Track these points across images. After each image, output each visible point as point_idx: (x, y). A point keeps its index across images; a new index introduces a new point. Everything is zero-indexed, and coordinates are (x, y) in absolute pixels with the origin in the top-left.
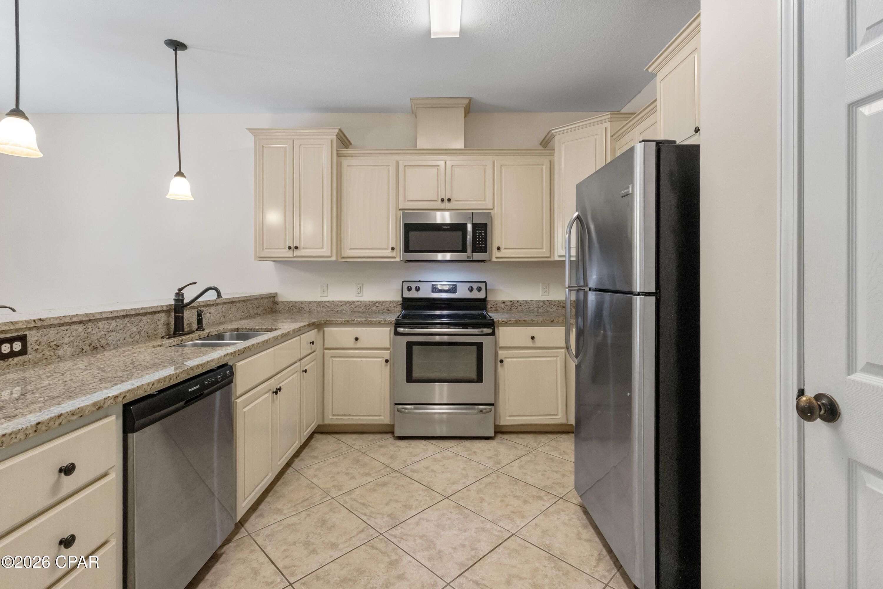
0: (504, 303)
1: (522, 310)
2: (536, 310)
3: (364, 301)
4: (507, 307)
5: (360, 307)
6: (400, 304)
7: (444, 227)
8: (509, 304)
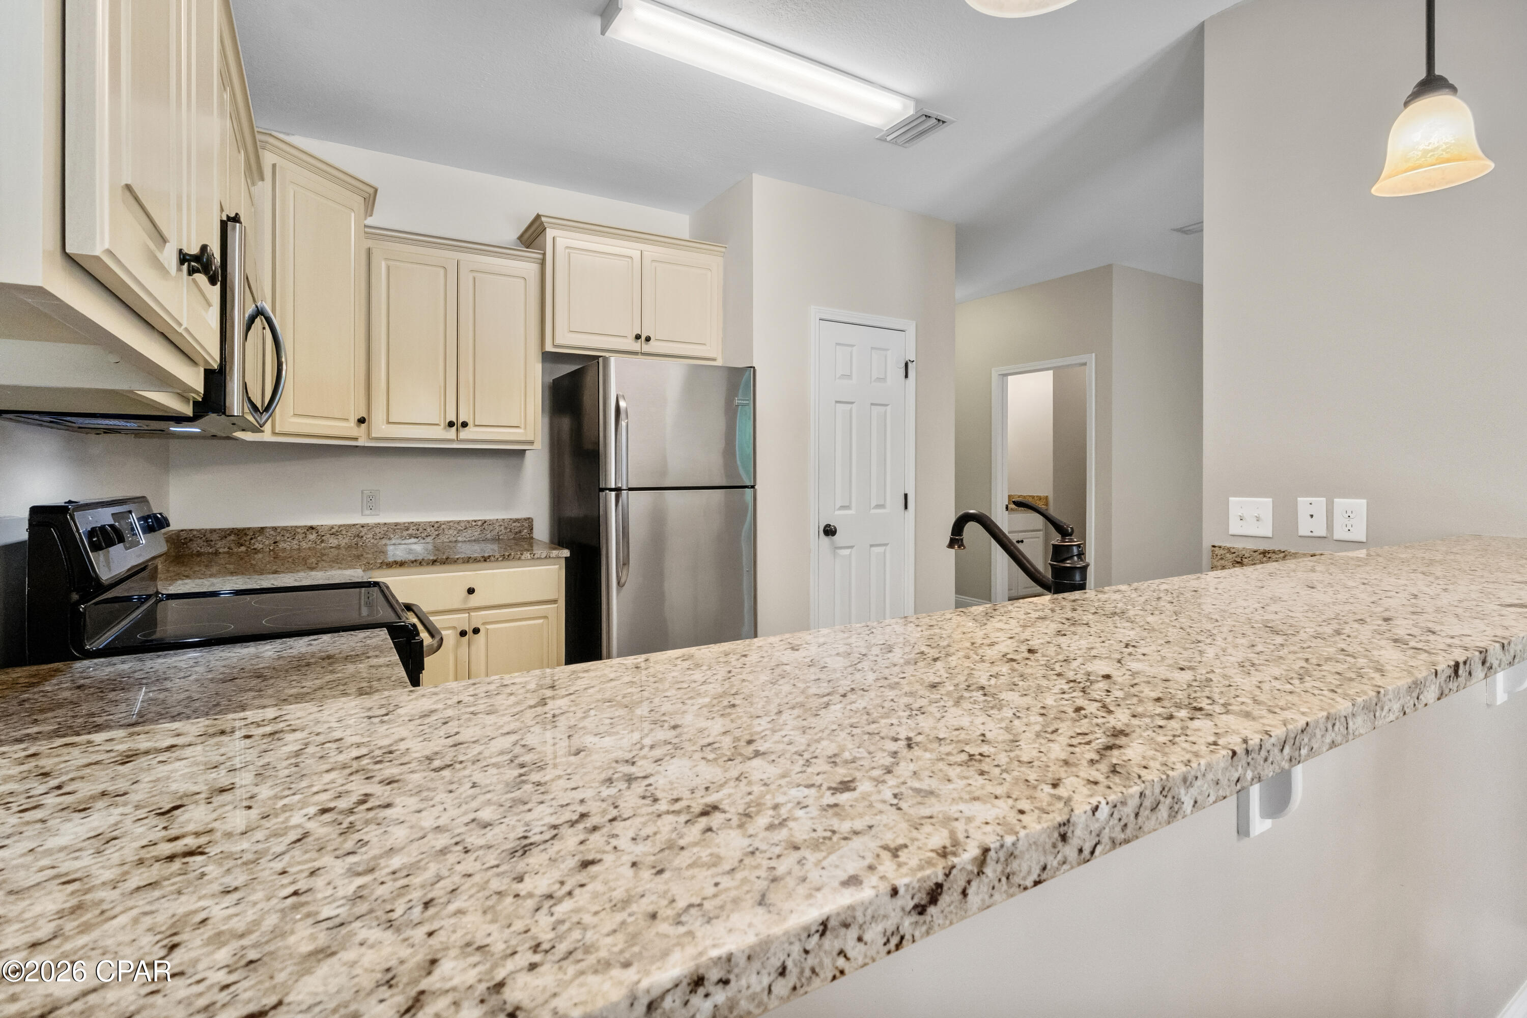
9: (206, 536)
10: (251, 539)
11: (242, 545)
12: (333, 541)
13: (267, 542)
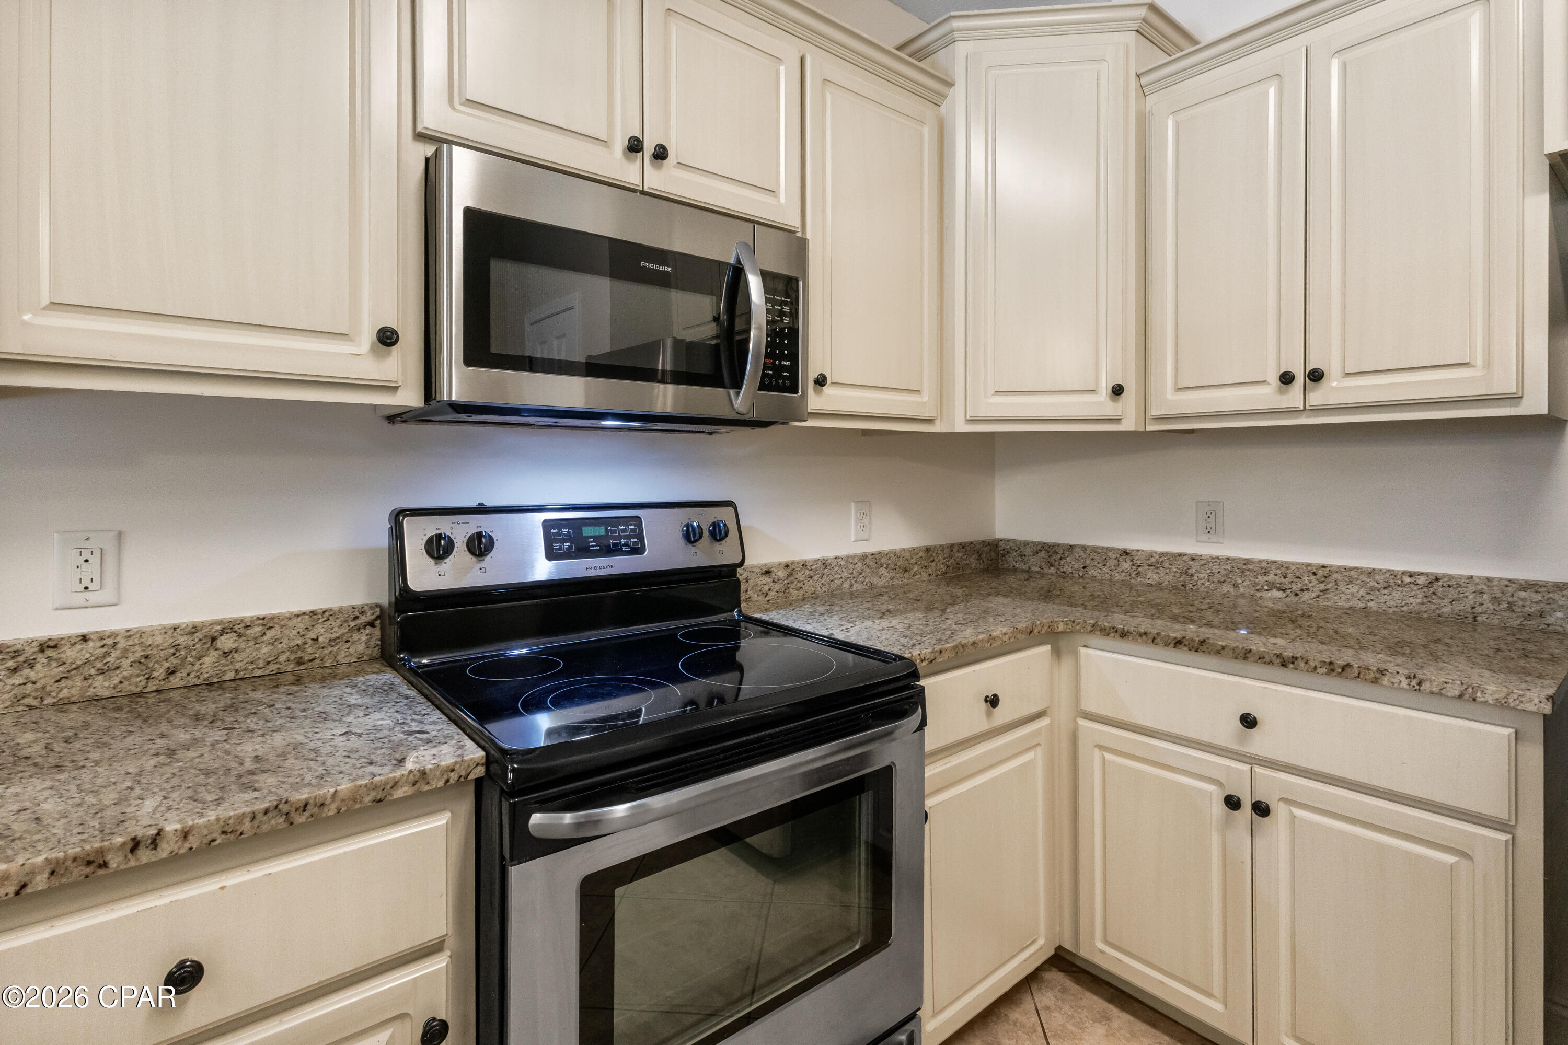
0: (768, 572)
1: (813, 589)
2: (846, 585)
3: (129, 634)
4: (777, 587)
5: (101, 672)
6: (371, 624)
7: (651, 266)
8: (781, 574)
9: (1021, 548)
10: (1061, 559)
11: (1052, 565)
12: (1153, 577)
13: (1076, 566)
